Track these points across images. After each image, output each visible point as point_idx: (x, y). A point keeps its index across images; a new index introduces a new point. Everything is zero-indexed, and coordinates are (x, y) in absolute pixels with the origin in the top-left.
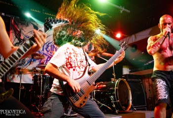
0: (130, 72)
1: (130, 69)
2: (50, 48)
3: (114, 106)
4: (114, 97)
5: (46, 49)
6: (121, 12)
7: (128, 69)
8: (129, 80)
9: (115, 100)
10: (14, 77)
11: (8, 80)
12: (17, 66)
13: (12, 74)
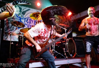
0: (77, 36)
1: (77, 34)
2: (29, 20)
3: (65, 54)
4: (65, 49)
5: (27, 21)
7: (76, 34)
8: (75, 40)
9: (66, 51)
10: (7, 37)
11: (4, 39)
12: (9, 31)
13: (7, 35)
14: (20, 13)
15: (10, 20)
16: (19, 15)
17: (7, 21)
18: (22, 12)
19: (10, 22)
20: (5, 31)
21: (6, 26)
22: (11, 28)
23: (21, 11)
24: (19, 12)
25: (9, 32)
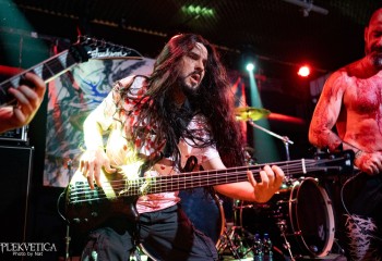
3: (288, 245)
6: (306, 13)
10: (58, 174)
11: (46, 183)
12: (66, 150)
13: (56, 167)
14: (107, 77)
15: (67, 107)
16: (101, 88)
17: (58, 113)
18: (114, 76)
19: (67, 114)
20: (50, 150)
21: (53, 131)
22: (72, 140)
23: (111, 72)
24: (104, 76)
25: (65, 155)
